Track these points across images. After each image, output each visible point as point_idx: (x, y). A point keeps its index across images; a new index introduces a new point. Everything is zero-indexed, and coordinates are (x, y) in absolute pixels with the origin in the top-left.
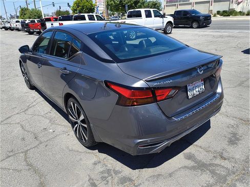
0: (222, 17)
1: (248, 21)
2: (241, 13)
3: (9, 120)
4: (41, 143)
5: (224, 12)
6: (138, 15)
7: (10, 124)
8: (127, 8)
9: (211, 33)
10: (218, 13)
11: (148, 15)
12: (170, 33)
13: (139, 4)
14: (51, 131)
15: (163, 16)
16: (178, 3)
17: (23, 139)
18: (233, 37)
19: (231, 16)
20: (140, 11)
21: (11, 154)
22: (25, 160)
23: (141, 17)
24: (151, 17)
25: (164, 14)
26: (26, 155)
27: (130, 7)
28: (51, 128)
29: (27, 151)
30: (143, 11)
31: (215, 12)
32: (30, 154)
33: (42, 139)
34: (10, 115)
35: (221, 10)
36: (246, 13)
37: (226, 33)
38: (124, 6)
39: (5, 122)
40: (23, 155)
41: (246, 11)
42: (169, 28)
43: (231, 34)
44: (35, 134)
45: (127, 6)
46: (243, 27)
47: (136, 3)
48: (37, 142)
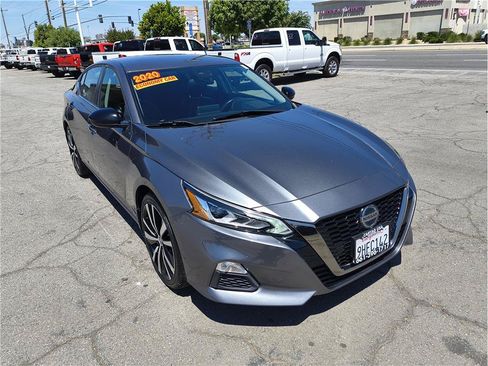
0: (427, 44)
1: (485, 52)
2: (464, 37)
3: (44, 260)
4: (122, 313)
5: (431, 34)
6: (275, 40)
7: (48, 268)
8: (249, 26)
9: (415, 76)
10: (420, 36)
11: (294, 40)
12: (335, 75)
13: (274, 19)
14: (139, 284)
15: (322, 42)
16: (343, 18)
17: (82, 304)
18: (461, 82)
19: (444, 43)
20: (278, 32)
21: (60, 340)
22: (95, 356)
23: (280, 43)
24: (299, 44)
25: (325, 39)
26: (93, 342)
27: (257, 25)
28: (138, 276)
29: (96, 332)
30: (283, 32)
31: (413, 34)
32: (103, 339)
33: (124, 304)
34: (44, 247)
35: (426, 31)
36: (474, 36)
37: (444, 76)
38: (244, 23)
39: (36, 264)
40: (85, 342)
41: (473, 33)
42: (333, 64)
43: (454, 77)
44: (105, 292)
45: (249, 22)
46: (475, 63)
47: (268, 15)
48: (115, 312)
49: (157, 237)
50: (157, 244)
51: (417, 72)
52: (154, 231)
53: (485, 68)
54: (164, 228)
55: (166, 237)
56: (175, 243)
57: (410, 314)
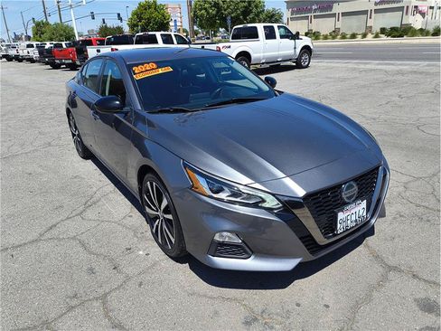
0: (389, 38)
1: (438, 45)
2: (423, 32)
3: (55, 232)
4: (128, 278)
5: (393, 29)
6: (253, 34)
7: (59, 240)
8: (229, 22)
9: (380, 67)
10: (383, 31)
11: (270, 34)
12: (307, 66)
13: (251, 16)
14: (141, 253)
15: (296, 37)
16: (313, 14)
17: (91, 271)
18: (421, 73)
19: (405, 37)
20: (256, 28)
21: (75, 302)
22: (106, 315)
23: (257, 37)
24: (275, 38)
25: (298, 33)
26: (104, 303)
27: (236, 21)
28: (140, 246)
29: (105, 295)
30: (260, 27)
31: (377, 29)
32: (113, 301)
33: (130, 270)
34: (54, 222)
35: (388, 27)
36: (431, 31)
37: (405, 67)
38: (224, 19)
39: (48, 235)
40: (96, 304)
41: (431, 28)
42: (305, 56)
43: (415, 68)
44: (111, 260)
45: (229, 18)
46: (430, 55)
47: (246, 12)
48: (121, 277)
49: (157, 211)
50: (157, 217)
51: (381, 64)
52: (155, 206)
53: (438, 60)
54: (165, 203)
55: (166, 211)
56: (176, 216)
57: (384, 278)
